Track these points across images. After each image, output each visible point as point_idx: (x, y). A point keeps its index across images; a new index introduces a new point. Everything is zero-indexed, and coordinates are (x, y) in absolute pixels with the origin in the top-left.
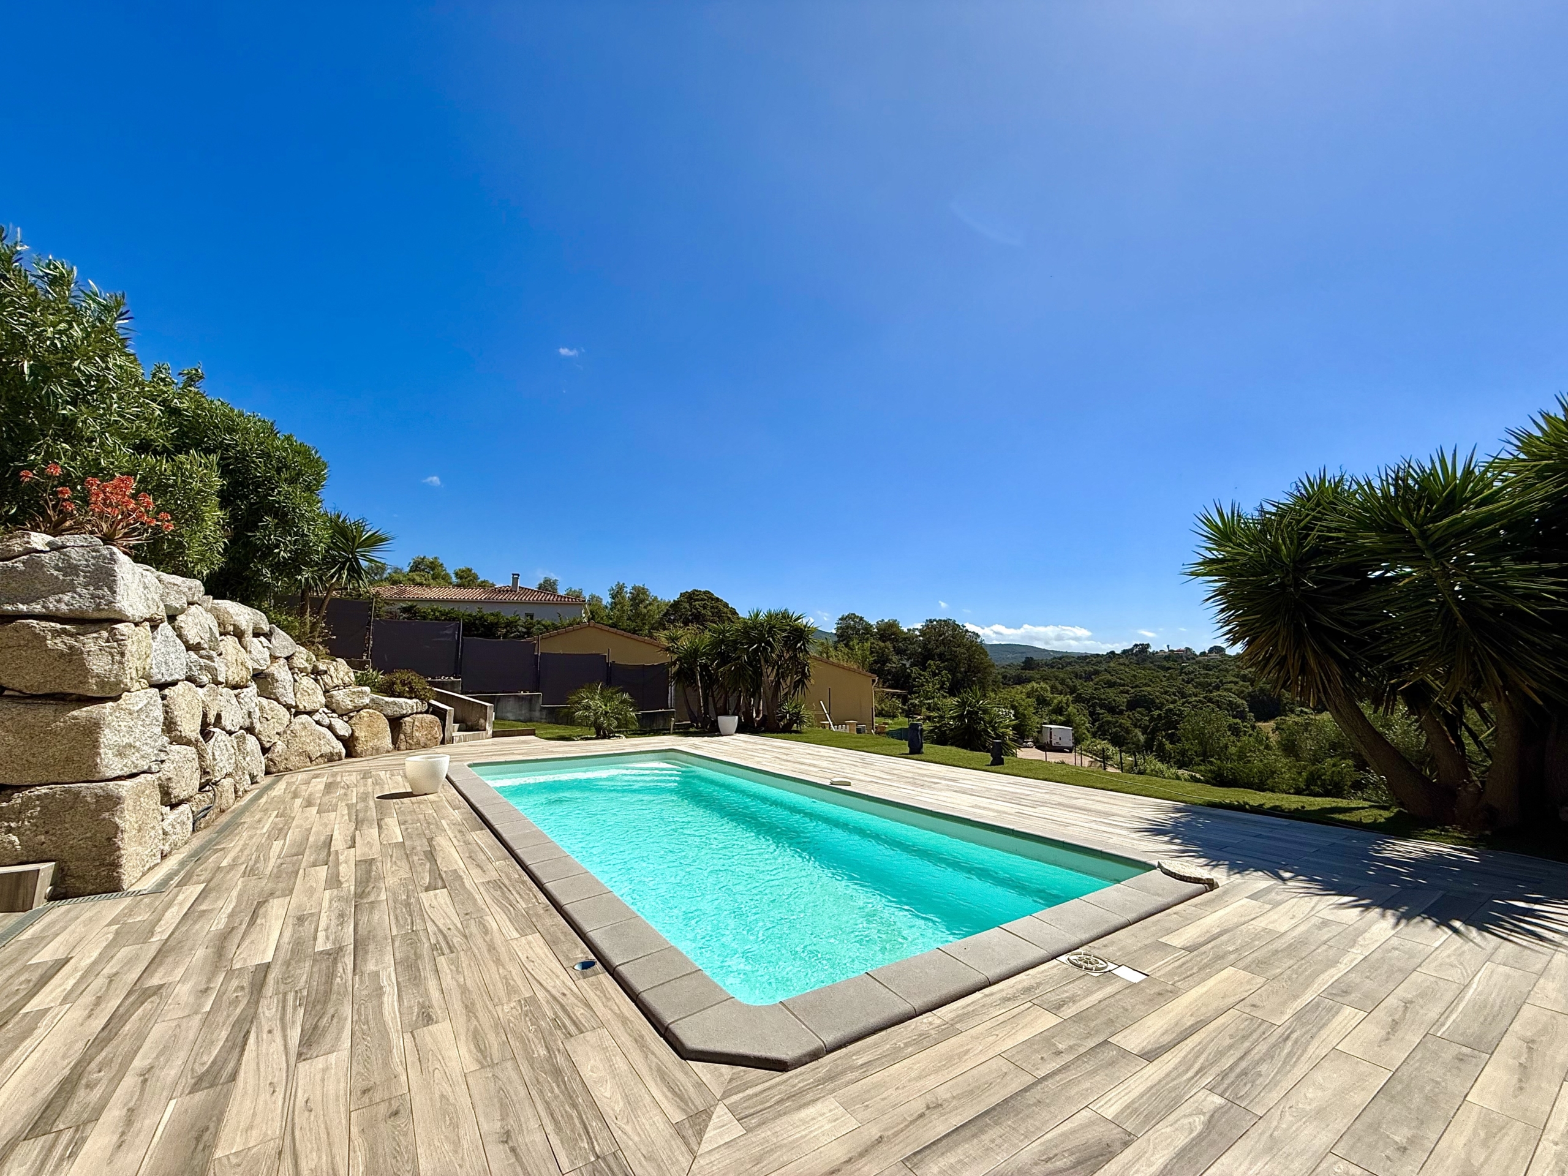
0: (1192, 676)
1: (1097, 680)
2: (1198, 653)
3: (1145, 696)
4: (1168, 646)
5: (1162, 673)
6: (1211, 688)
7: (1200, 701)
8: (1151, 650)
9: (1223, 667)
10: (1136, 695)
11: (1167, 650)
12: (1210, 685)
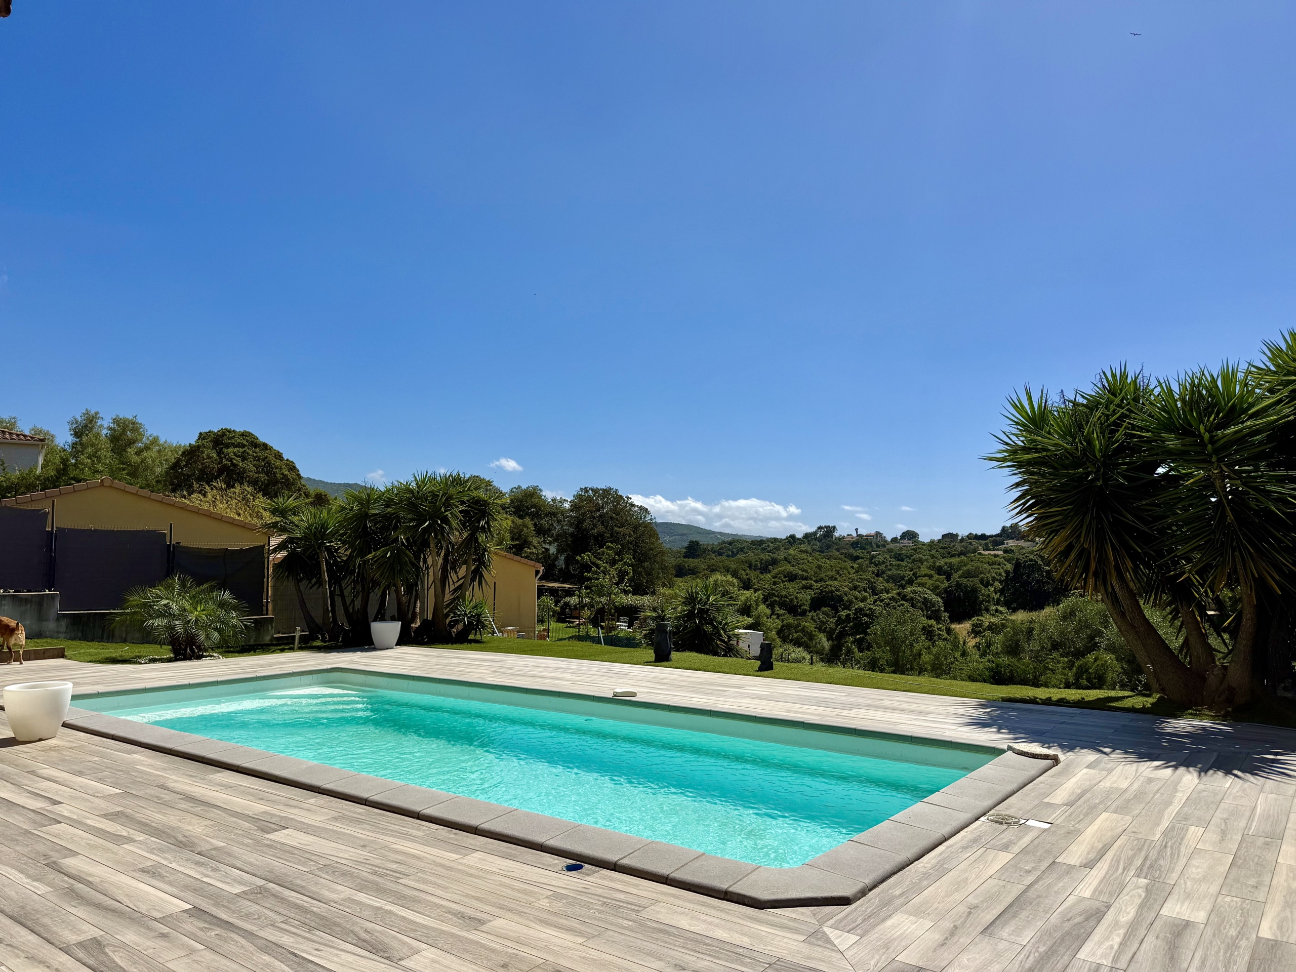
0: (883, 567)
1: (776, 571)
2: (889, 539)
3: (832, 592)
4: (857, 530)
5: (849, 563)
6: (903, 582)
7: (892, 599)
8: (836, 534)
9: (916, 556)
10: (822, 591)
11: (855, 535)
12: (903, 578)
